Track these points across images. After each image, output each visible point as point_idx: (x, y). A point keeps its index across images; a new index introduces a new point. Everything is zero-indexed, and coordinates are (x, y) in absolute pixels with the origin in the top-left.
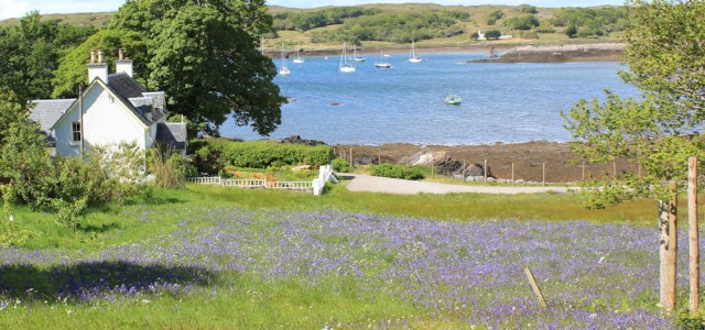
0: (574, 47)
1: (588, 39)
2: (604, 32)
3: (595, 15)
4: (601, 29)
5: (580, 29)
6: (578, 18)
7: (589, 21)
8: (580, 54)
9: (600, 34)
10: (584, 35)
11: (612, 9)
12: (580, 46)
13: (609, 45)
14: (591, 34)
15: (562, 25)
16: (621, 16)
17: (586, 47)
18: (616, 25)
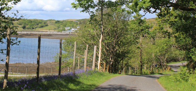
0: (25, 33)
1: (29, 30)
2: (35, 28)
3: (32, 22)
4: (33, 27)
5: (27, 26)
6: (27, 23)
7: (30, 24)
8: (27, 35)
9: (33, 28)
10: (28, 28)
11: (37, 20)
12: (27, 32)
13: (36, 32)
14: (30, 28)
15: (21, 25)
16: (40, 23)
17: (29, 33)
18: (38, 26)
